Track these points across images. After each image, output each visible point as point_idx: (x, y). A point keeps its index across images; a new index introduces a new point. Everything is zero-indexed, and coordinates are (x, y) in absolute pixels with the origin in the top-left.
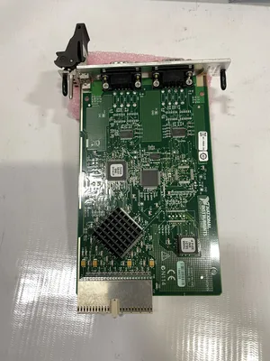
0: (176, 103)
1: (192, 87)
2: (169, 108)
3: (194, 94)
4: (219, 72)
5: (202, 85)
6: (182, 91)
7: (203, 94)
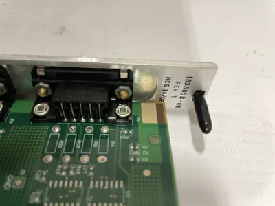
0: (85, 159)
1: (130, 122)
2: (60, 171)
3: (135, 140)
4: (189, 100)
5: (154, 120)
6: (105, 130)
7: (157, 141)
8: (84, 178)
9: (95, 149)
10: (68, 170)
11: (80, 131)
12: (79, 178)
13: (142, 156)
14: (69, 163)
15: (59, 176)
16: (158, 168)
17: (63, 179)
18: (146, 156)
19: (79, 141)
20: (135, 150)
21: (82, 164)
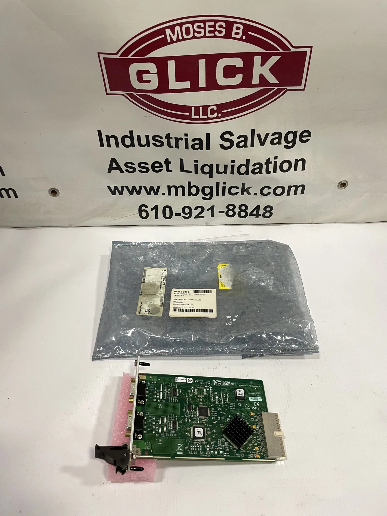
0: (155, 392)
1: (146, 381)
3: (151, 382)
5: (145, 376)
7: (151, 377)
8: (160, 392)
9: (153, 390)
10: (158, 395)
11: (147, 394)
12: (160, 393)
13: (155, 380)
14: (156, 395)
15: (159, 397)
16: (158, 377)
17: (160, 396)
18: (155, 379)
19: (151, 394)
20: (153, 382)
21: (157, 393)
